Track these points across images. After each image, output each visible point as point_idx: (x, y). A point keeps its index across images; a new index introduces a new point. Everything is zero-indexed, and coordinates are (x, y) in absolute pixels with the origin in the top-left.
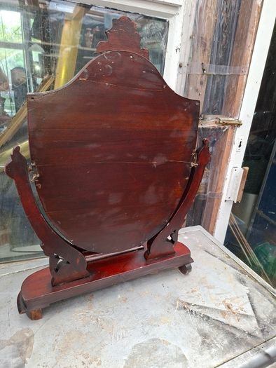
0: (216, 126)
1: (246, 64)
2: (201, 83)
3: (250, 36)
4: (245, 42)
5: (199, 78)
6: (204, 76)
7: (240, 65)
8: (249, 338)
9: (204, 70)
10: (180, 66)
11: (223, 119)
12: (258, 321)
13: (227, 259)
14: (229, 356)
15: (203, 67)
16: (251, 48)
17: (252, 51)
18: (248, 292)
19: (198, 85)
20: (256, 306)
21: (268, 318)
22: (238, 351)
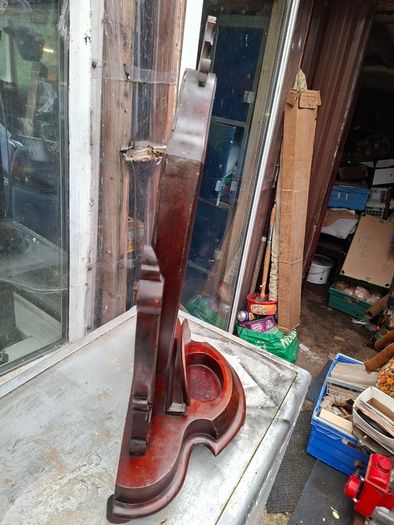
0: (149, 157)
1: (175, 70)
2: (126, 95)
3: (177, 31)
4: (172, 37)
5: (122, 88)
6: (128, 84)
7: (168, 71)
8: (264, 413)
9: (128, 75)
10: (94, 66)
11: (157, 147)
12: (263, 389)
13: (201, 331)
14: (257, 441)
15: (125, 70)
16: (179, 47)
17: (181, 52)
18: (239, 360)
19: (122, 97)
20: (254, 374)
21: (270, 382)
22: (262, 431)
